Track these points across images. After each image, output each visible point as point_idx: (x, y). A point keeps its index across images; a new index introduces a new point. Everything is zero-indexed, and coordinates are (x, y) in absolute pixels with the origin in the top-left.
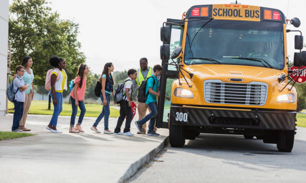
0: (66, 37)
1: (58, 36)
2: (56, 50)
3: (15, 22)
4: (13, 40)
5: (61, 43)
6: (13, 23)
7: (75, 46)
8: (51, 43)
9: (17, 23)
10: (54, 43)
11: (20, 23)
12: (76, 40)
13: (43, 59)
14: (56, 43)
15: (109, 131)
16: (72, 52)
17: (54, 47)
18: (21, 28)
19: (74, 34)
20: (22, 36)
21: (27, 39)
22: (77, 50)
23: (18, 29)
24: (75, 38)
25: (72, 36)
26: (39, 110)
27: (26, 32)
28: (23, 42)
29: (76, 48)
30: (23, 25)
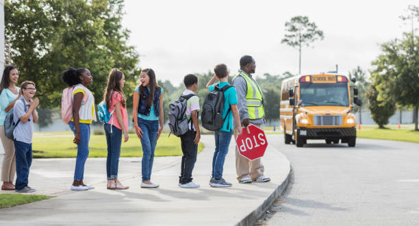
0: (103, 23)
1: (89, 21)
2: (86, 46)
3: (15, 4)
4: (14, 35)
5: (93, 34)
6: (11, 7)
7: (119, 37)
8: (78, 35)
9: (18, 6)
10: (82, 35)
11: (23, 6)
12: (119, 27)
13: (64, 63)
14: (85, 35)
15: (151, 184)
16: (115, 47)
17: (82, 42)
18: (25, 13)
19: (117, 16)
20: (28, 27)
21: (36, 32)
22: (124, 43)
23: (20, 15)
24: (118, 24)
25: (113, 19)
26: (61, 150)
27: (33, 20)
28: (29, 38)
29: (121, 39)
30: (29, 9)
